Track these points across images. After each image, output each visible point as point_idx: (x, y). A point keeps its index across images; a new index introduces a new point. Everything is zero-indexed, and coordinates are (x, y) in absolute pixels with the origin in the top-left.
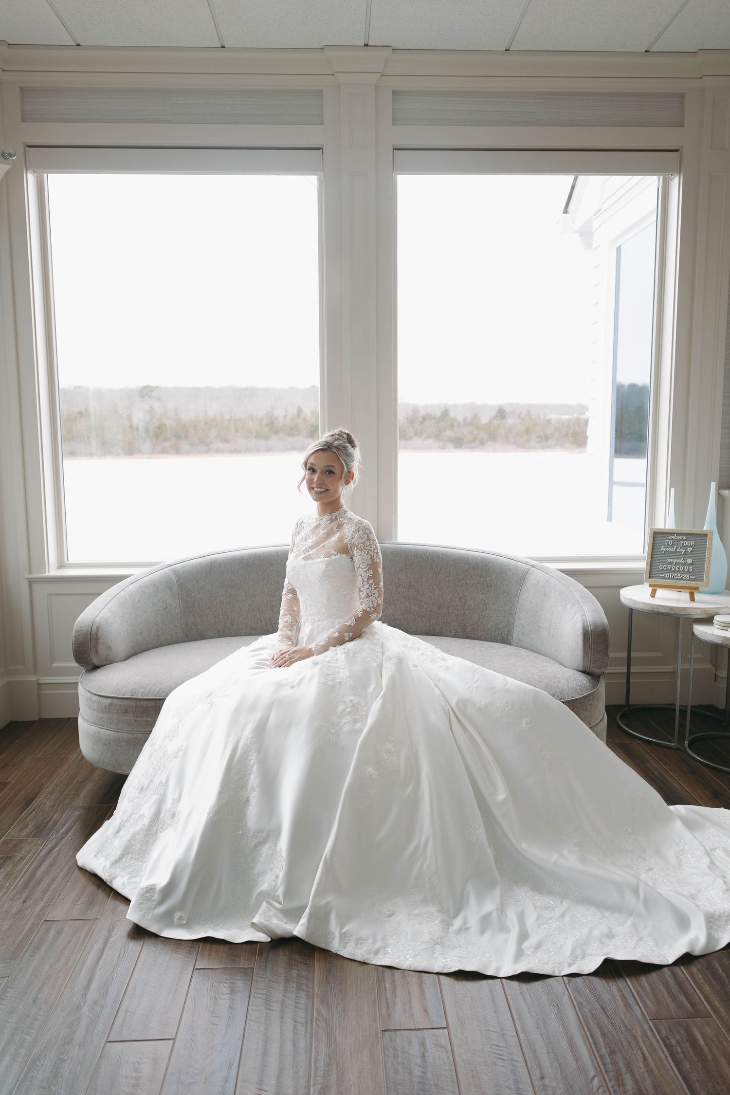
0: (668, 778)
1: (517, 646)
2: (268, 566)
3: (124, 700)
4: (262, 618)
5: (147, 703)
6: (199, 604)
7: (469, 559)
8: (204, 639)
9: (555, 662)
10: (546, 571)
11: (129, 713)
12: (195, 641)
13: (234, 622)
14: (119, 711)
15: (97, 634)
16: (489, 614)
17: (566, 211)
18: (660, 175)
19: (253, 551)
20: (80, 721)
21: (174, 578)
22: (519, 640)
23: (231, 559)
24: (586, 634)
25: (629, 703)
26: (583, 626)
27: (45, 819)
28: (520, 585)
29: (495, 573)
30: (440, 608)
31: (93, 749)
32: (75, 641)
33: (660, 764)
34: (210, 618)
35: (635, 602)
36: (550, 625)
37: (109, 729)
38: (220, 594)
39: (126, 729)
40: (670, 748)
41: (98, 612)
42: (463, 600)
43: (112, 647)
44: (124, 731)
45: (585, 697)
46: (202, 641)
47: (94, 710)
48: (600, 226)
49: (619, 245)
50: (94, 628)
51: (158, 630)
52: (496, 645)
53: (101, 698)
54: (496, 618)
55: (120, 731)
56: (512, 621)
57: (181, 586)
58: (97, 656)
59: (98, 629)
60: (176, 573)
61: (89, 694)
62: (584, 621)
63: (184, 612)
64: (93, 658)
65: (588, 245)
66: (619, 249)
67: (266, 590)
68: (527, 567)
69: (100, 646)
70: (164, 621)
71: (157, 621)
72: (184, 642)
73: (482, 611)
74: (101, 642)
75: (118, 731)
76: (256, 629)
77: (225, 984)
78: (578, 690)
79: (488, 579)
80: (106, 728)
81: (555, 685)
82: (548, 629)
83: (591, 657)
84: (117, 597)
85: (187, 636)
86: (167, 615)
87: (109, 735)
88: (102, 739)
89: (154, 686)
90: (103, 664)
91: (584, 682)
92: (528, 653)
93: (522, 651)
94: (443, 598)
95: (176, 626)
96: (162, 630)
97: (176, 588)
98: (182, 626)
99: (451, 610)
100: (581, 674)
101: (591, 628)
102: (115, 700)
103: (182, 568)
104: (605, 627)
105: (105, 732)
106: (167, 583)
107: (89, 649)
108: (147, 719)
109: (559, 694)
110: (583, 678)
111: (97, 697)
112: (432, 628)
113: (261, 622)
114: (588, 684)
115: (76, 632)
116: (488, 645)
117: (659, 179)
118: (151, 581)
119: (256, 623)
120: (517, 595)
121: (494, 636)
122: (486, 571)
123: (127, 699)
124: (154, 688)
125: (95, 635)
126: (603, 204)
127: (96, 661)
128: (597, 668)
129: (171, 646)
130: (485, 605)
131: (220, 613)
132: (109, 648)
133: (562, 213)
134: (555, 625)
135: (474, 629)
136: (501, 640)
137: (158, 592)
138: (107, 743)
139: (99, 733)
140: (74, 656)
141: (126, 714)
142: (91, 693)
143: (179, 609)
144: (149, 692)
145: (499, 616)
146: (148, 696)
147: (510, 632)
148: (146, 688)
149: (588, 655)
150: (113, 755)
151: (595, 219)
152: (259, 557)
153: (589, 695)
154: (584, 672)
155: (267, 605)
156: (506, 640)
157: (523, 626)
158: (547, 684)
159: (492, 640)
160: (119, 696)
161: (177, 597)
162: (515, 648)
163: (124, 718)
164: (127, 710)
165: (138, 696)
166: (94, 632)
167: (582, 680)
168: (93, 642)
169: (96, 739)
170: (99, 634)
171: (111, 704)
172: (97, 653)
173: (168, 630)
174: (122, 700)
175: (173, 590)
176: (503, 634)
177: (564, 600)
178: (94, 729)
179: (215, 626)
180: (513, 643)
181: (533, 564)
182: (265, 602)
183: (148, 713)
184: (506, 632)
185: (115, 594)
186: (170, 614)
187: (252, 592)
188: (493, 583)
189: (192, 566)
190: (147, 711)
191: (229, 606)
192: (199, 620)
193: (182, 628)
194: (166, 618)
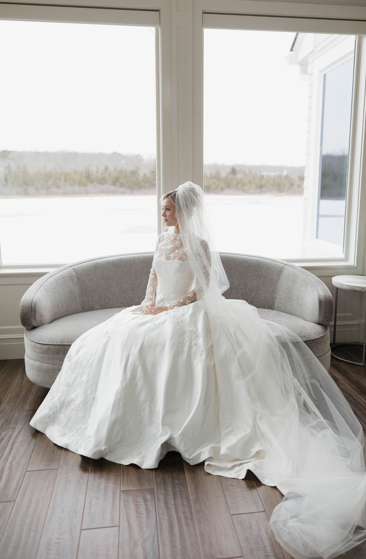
0: (361, 382)
1: (277, 310)
2: (130, 266)
3: (57, 346)
4: (127, 297)
6: (90, 289)
7: (248, 261)
8: (93, 310)
9: (301, 319)
10: (294, 267)
11: (60, 353)
12: (88, 311)
13: (110, 300)
14: (54, 353)
15: (35, 308)
16: (261, 292)
17: (292, 50)
18: (357, 35)
19: (120, 257)
20: (26, 359)
21: (74, 274)
22: (279, 307)
23: (107, 262)
24: (320, 302)
25: (335, 342)
26: (319, 298)
27: (9, 417)
28: (279, 275)
29: (264, 269)
30: (232, 289)
31: (37, 375)
32: (22, 312)
33: (355, 374)
34: (96, 297)
35: (342, 284)
36: (298, 298)
37: (48, 363)
38: (102, 283)
39: (58, 363)
40: (360, 366)
41: (34, 295)
42: (245, 285)
43: (43, 315)
44: (57, 364)
45: (321, 337)
46: (93, 312)
47: (38, 352)
48: (313, 61)
49: (324, 73)
50: (33, 304)
51: (67, 305)
52: (267, 310)
53: (42, 345)
54: (265, 295)
55: (55, 364)
56: (274, 296)
57: (78, 279)
58: (36, 321)
59: (35, 304)
60: (75, 271)
61: (33, 343)
62: (319, 296)
63: (81, 294)
64: (33, 322)
65: (304, 72)
66: (325, 76)
67: (129, 280)
68: (283, 265)
69: (37, 315)
70: (70, 300)
71: (66, 300)
72: (82, 312)
73: (257, 291)
74: (37, 312)
75: (54, 364)
76: (124, 303)
77: (140, 498)
78: (317, 333)
79: (260, 273)
80: (46, 363)
81: (305, 331)
82: (297, 301)
83: (323, 315)
84: (43, 285)
85: (83, 308)
86: (72, 296)
87: (48, 367)
88: (43, 369)
90: (39, 325)
91: (320, 329)
92: (285, 314)
93: (282, 313)
94: (233, 284)
95: (76, 302)
96: (69, 305)
97: (75, 280)
98: (80, 303)
99: (238, 291)
100: (317, 325)
101: (323, 299)
102: (51, 346)
103: (78, 268)
104: (331, 298)
105: (45, 365)
106: (71, 277)
107: (30, 317)
109: (307, 336)
110: (319, 327)
111: (39, 344)
113: (127, 300)
114: (322, 330)
115: (22, 307)
116: (262, 310)
117: (356, 37)
118: (61, 276)
119: (124, 300)
120: (277, 281)
121: (264, 305)
122: (259, 268)
123: (58, 345)
125: (34, 308)
126: (315, 47)
127: (34, 324)
128: (326, 321)
129: (75, 315)
130: (258, 287)
131: (102, 294)
132: (42, 316)
133: (289, 51)
134: (301, 298)
136: (268, 307)
137: (66, 283)
138: (47, 371)
139: (41, 366)
140: (21, 321)
141: (58, 354)
142: (35, 342)
143: (78, 292)
145: (267, 294)
147: (273, 303)
149: (321, 314)
150: (50, 378)
151: (311, 56)
152: (124, 261)
153: (323, 336)
154: (318, 324)
155: (130, 289)
156: (271, 307)
157: (281, 299)
158: (300, 331)
159: (263, 307)
160: (53, 344)
161: (77, 285)
162: (277, 312)
163: (57, 357)
164: (59, 351)
165: (65, 343)
166: (33, 307)
167: (319, 328)
168: (33, 313)
169: (39, 370)
170: (36, 308)
171: (49, 348)
172: (36, 319)
173: (72, 305)
174: (55, 346)
175: (74, 281)
176: (269, 304)
177: (306, 284)
178: (37, 363)
179: (99, 302)
180: (275, 309)
181: (285, 263)
182: (129, 287)
184: (271, 303)
185: (42, 284)
186: (73, 296)
187: (121, 281)
188: (263, 274)
189: (85, 267)
191: (107, 290)
192: (90, 299)
193: (80, 304)
194: (71, 298)
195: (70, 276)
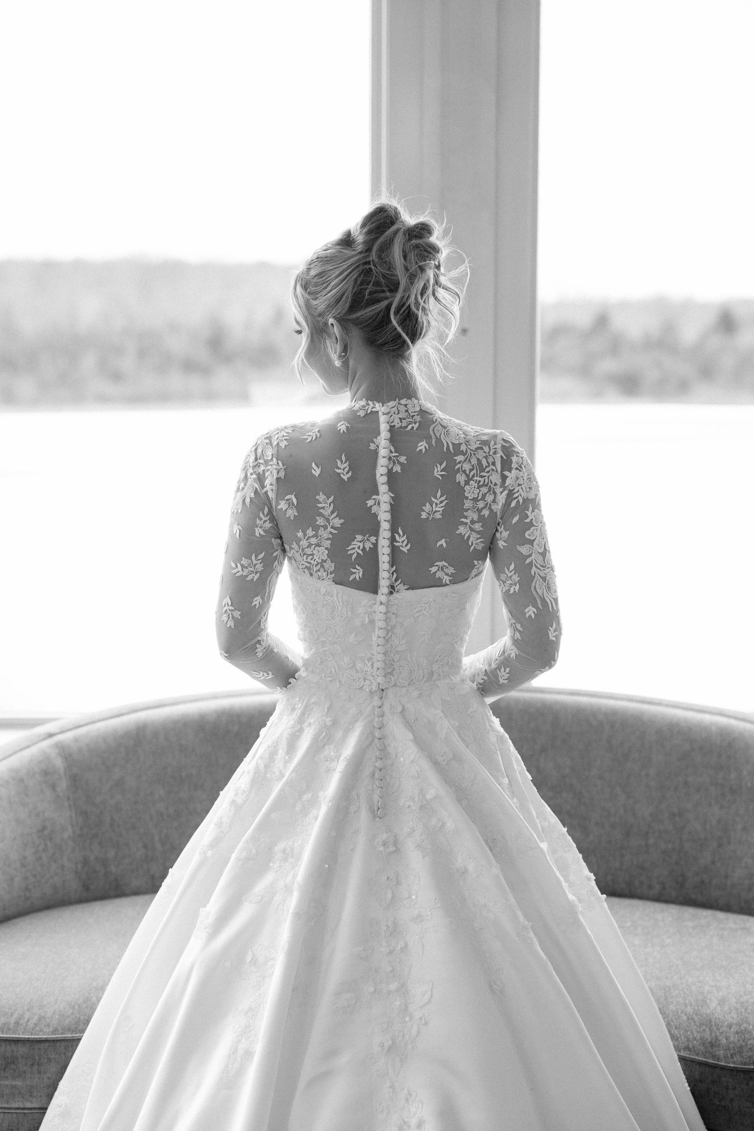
5: (14, 1047)
6: (112, 819)
21: (59, 763)
23: (182, 719)
46: (118, 901)
51: (27, 878)
57: (75, 780)
60: (64, 751)
63: (80, 835)
70: (40, 858)
71: (25, 858)
85: (86, 888)
86: (46, 845)
89: (28, 1010)
95: (63, 866)
96: (35, 876)
97: (63, 784)
98: (76, 868)
103: (76, 740)
108: (14, 1083)
112: (609, 878)
124: (26, 1017)
129: (54, 913)
131: (156, 838)
135: (702, 882)
137: (27, 795)
143: (70, 830)
144: (17, 1023)
146: (14, 1033)
148: (12, 1015)
161: (66, 804)
173: (48, 875)
175: (58, 789)
183: (14, 1070)
186: (51, 842)
190: (13, 1067)
191: (175, 824)
192: (111, 854)
193: (77, 872)
194: (44, 850)
195: (46, 773)
